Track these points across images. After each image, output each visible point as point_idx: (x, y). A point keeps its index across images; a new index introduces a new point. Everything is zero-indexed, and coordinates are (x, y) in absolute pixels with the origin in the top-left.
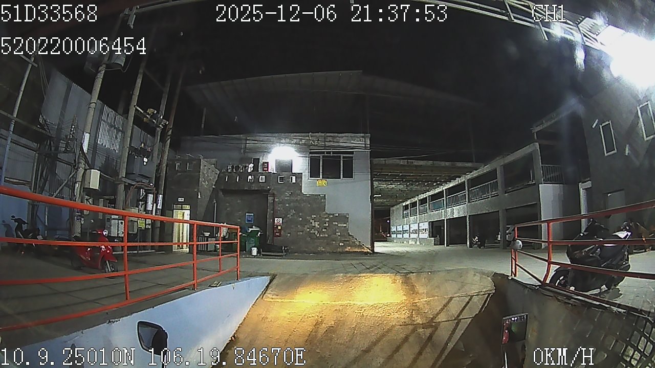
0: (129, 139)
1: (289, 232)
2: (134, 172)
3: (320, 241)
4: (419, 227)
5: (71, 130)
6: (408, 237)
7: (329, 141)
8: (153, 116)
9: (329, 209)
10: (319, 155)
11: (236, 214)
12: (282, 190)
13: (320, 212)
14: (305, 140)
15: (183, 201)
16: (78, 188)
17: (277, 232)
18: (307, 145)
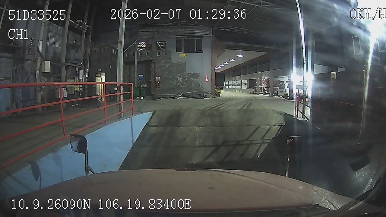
0: (66, 39)
1: (165, 85)
2: (71, 58)
3: (183, 89)
5: (31, 41)
6: (235, 88)
7: (188, 30)
8: (80, 24)
9: (188, 71)
10: (182, 39)
11: (133, 76)
12: (160, 60)
13: (182, 73)
14: (173, 30)
15: (101, 71)
16: (38, 73)
17: (157, 85)
18: (174, 33)
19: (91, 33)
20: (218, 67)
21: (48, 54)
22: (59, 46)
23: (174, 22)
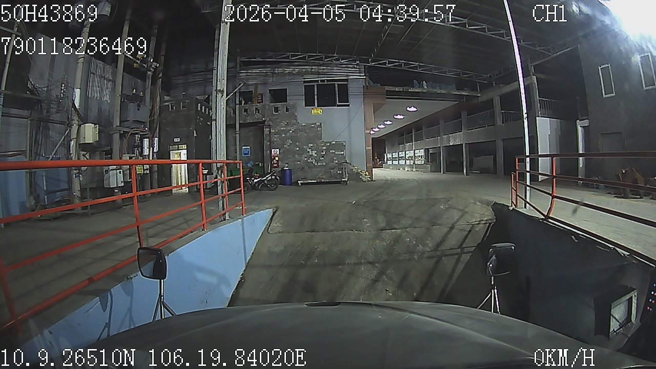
0: (120, 86)
1: (287, 162)
2: (128, 119)
3: (318, 169)
4: (415, 154)
5: (62, 89)
6: (404, 163)
7: (323, 69)
8: (143, 60)
9: (325, 137)
10: (313, 84)
11: (232, 148)
12: (278, 120)
13: (317, 141)
14: (298, 70)
15: (179, 141)
16: (73, 145)
17: (274, 164)
18: (300, 74)
20: (374, 129)
21: (89, 111)
22: (107, 98)
23: (301, 55)
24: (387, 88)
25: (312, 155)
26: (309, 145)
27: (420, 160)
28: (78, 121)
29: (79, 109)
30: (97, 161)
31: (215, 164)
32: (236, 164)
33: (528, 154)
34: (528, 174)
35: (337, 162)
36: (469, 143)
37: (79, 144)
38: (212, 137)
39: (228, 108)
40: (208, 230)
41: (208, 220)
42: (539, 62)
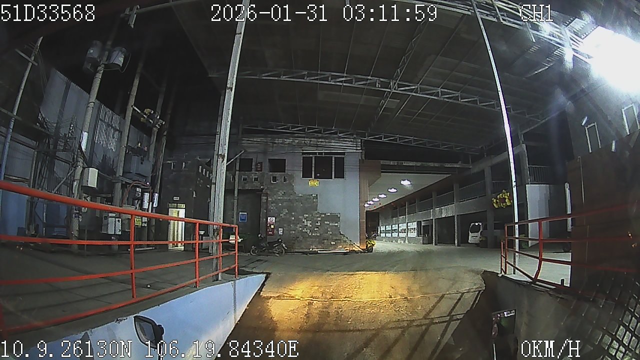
0: (126, 138)
2: (131, 171)
3: (312, 239)
4: (408, 226)
5: (70, 129)
6: (397, 236)
7: (321, 142)
8: (150, 116)
9: (320, 209)
10: (311, 156)
11: (229, 213)
12: (275, 189)
13: (312, 212)
14: (297, 141)
15: (178, 199)
16: (76, 185)
17: (269, 231)
18: (300, 145)
19: (166, 132)
20: (368, 203)
21: (94, 155)
22: (112, 146)
23: (300, 127)
24: (382, 162)
25: (307, 225)
26: (305, 215)
27: (412, 232)
28: (83, 164)
29: (85, 152)
30: (98, 205)
31: (211, 226)
32: (233, 228)
33: (516, 221)
34: (517, 241)
35: (331, 233)
36: (461, 215)
37: (82, 186)
38: (210, 199)
39: (228, 173)
40: (200, 288)
41: (201, 278)
42: (528, 130)
